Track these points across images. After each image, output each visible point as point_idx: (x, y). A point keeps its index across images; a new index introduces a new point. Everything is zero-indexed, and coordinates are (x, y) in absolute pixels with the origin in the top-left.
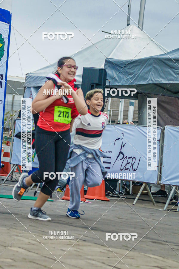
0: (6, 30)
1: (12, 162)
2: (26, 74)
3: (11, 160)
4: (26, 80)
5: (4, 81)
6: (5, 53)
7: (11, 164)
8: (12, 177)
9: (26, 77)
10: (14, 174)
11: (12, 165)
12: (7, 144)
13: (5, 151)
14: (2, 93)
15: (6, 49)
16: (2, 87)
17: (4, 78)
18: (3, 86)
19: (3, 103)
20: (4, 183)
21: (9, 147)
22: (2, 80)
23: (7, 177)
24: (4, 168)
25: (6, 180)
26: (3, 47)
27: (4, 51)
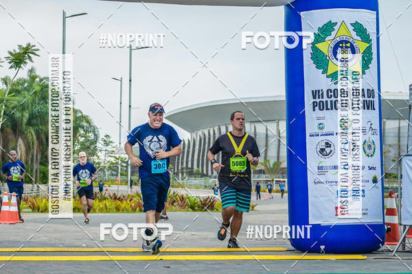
0: (372, 22)
1: (403, 223)
2: (410, 86)
3: (400, 219)
4: (410, 95)
5: (376, 100)
6: (375, 56)
7: (401, 225)
8: (404, 246)
9: (410, 89)
10: (407, 241)
11: (402, 227)
12: (390, 196)
13: (388, 207)
14: (376, 117)
15: (374, 50)
16: (374, 109)
17: (376, 95)
18: (377, 106)
19: (379, 134)
20: (394, 256)
21: (394, 199)
22: (373, 98)
23: (398, 246)
24: (390, 233)
25: (397, 251)
26: (369, 48)
27: (372, 53)
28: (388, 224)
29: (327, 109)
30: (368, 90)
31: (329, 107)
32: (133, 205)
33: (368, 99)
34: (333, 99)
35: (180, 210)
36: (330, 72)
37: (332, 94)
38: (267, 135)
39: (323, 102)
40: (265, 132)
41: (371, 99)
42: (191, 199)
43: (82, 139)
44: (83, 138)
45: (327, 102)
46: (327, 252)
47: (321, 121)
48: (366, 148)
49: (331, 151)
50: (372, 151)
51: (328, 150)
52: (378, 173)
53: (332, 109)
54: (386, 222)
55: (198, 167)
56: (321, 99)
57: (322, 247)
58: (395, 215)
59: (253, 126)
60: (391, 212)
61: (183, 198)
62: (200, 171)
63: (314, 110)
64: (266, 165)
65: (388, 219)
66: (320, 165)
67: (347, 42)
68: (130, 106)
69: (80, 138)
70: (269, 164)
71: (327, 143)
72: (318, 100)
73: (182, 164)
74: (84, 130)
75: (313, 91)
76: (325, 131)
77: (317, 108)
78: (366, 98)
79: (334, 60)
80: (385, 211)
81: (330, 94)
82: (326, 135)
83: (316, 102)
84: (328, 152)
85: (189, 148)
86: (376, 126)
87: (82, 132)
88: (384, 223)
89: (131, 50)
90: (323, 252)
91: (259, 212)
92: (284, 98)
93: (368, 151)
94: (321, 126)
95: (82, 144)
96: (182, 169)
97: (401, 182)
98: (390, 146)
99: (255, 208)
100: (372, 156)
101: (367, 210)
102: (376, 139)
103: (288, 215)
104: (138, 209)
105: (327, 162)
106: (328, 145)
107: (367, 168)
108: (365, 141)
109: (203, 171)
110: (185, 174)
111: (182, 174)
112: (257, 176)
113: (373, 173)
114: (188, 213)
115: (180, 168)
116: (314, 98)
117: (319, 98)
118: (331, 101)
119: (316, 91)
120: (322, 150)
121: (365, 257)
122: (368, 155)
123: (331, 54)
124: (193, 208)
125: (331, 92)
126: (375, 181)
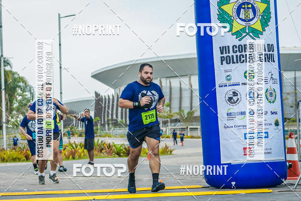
3: (300, 156)
5: (275, 53)
6: (273, 15)
12: (290, 137)
13: (288, 147)
15: (272, 10)
16: (274, 61)
17: (276, 49)
18: (276, 59)
19: (279, 83)
20: (295, 188)
21: (294, 139)
22: (273, 52)
23: (298, 180)
24: (292, 169)
25: (298, 185)
26: (268, 8)
27: (270, 13)
28: (290, 161)
29: (234, 63)
30: (268, 45)
31: (235, 61)
32: (67, 153)
33: (269, 53)
34: (238, 54)
35: (108, 157)
36: (234, 30)
37: (237, 49)
38: (181, 89)
39: (229, 56)
40: (179, 86)
41: (271, 52)
42: (117, 146)
43: (19, 98)
44: (21, 97)
45: (233, 56)
46: (238, 187)
47: (228, 73)
48: (268, 95)
49: (238, 99)
50: (273, 98)
51: (235, 98)
52: (279, 117)
53: (237, 62)
54: (287, 159)
55: (122, 118)
56: (228, 54)
57: (233, 183)
58: (296, 153)
59: (168, 81)
60: (291, 151)
61: (110, 146)
62: (124, 122)
63: (222, 64)
64: (181, 115)
65: (290, 157)
66: (229, 112)
67: (248, 4)
68: (61, 67)
69: (17, 96)
70: (184, 114)
71: (234, 93)
72: (225, 55)
73: (108, 116)
74: (21, 90)
75: (220, 47)
76: (232, 81)
77: (224, 62)
78: (267, 52)
79: (238, 20)
80: (286, 150)
81: (235, 49)
82: (234, 85)
83: (224, 57)
84: (235, 100)
85: (113, 102)
86: (276, 76)
87: (19, 91)
88: (286, 161)
89: (60, 18)
90: (234, 188)
91: (177, 156)
92: (196, 56)
93: (270, 98)
94: (228, 78)
95: (20, 102)
96: (108, 120)
97: (299, 125)
98: (288, 94)
99: (173, 152)
100: (273, 102)
101: (271, 149)
102: (277, 87)
103: (202, 157)
104: (71, 157)
105: (235, 109)
106: (235, 94)
107: (269, 113)
108: (267, 90)
109: (126, 122)
110: (111, 125)
111: (108, 125)
112: (173, 124)
113: (275, 117)
114: (115, 158)
115: (106, 120)
116: (222, 53)
117: (226, 53)
118: (237, 56)
119: (223, 47)
120: (230, 99)
121: (271, 190)
122: (270, 102)
123: (235, 14)
124: (119, 154)
125: (236, 48)
126: (277, 124)
